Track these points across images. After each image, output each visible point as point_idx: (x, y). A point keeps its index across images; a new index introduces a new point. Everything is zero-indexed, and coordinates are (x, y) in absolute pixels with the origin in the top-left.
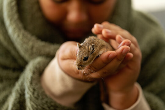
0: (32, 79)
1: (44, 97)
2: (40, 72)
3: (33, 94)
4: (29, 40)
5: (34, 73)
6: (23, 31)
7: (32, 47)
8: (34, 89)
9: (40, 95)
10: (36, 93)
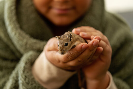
0: (25, 68)
1: (33, 82)
2: (31, 63)
3: (25, 80)
4: (24, 38)
5: (26, 63)
6: (19, 30)
7: (26, 44)
8: (26, 77)
9: (30, 80)
10: (27, 80)
